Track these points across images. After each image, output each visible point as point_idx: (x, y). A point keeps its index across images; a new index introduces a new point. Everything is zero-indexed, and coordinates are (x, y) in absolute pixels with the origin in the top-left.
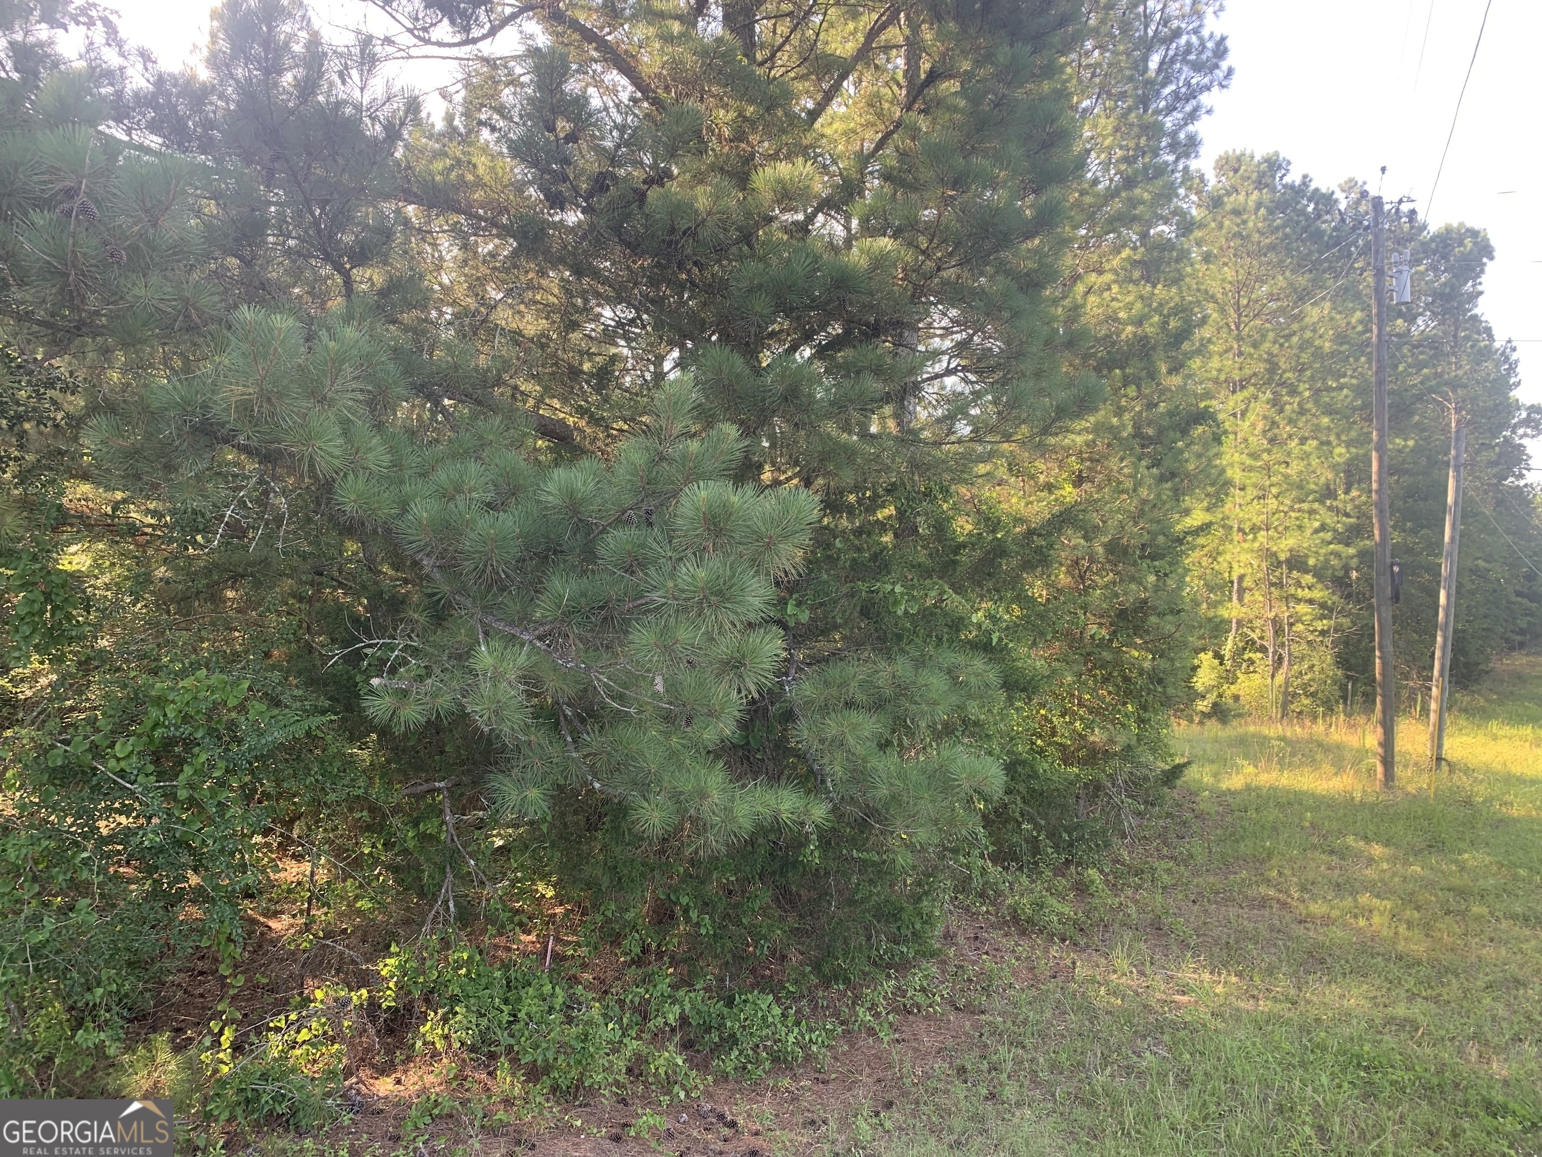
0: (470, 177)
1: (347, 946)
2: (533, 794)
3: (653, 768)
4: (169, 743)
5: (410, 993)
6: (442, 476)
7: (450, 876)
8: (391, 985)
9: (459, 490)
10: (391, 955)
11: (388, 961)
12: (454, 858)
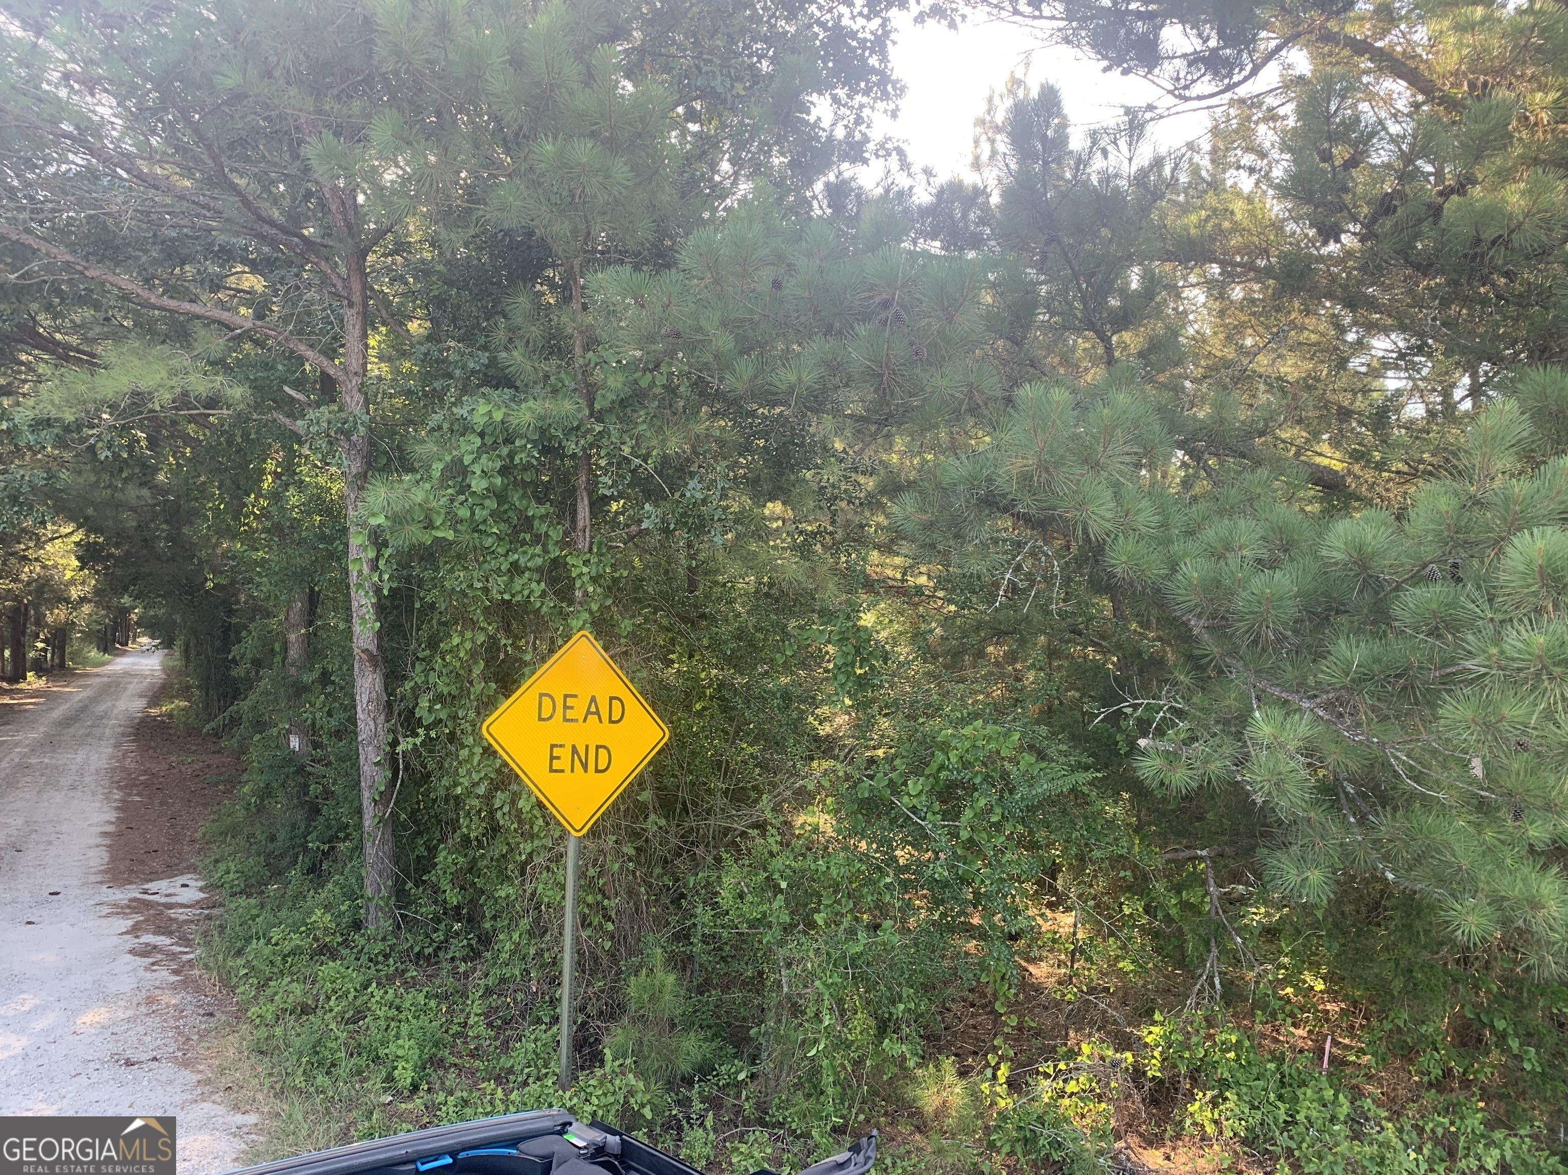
0: (1226, 224)
1: (1109, 1006)
2: (1315, 876)
3: (1465, 864)
4: (951, 786)
5: (1174, 1066)
6: (1210, 534)
7: (1215, 952)
8: (1156, 1054)
9: (1228, 548)
10: (1154, 1023)
11: (1152, 1028)
12: (1219, 933)
